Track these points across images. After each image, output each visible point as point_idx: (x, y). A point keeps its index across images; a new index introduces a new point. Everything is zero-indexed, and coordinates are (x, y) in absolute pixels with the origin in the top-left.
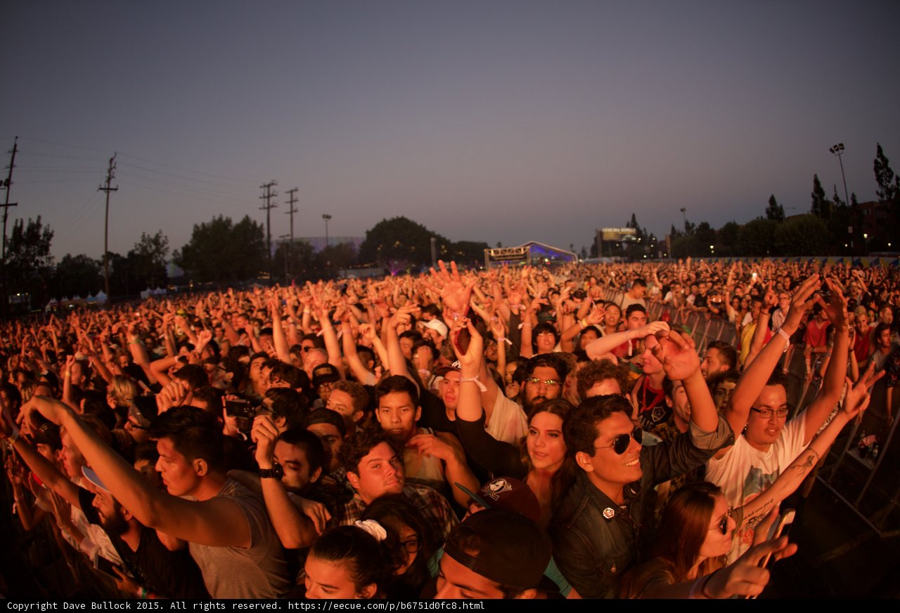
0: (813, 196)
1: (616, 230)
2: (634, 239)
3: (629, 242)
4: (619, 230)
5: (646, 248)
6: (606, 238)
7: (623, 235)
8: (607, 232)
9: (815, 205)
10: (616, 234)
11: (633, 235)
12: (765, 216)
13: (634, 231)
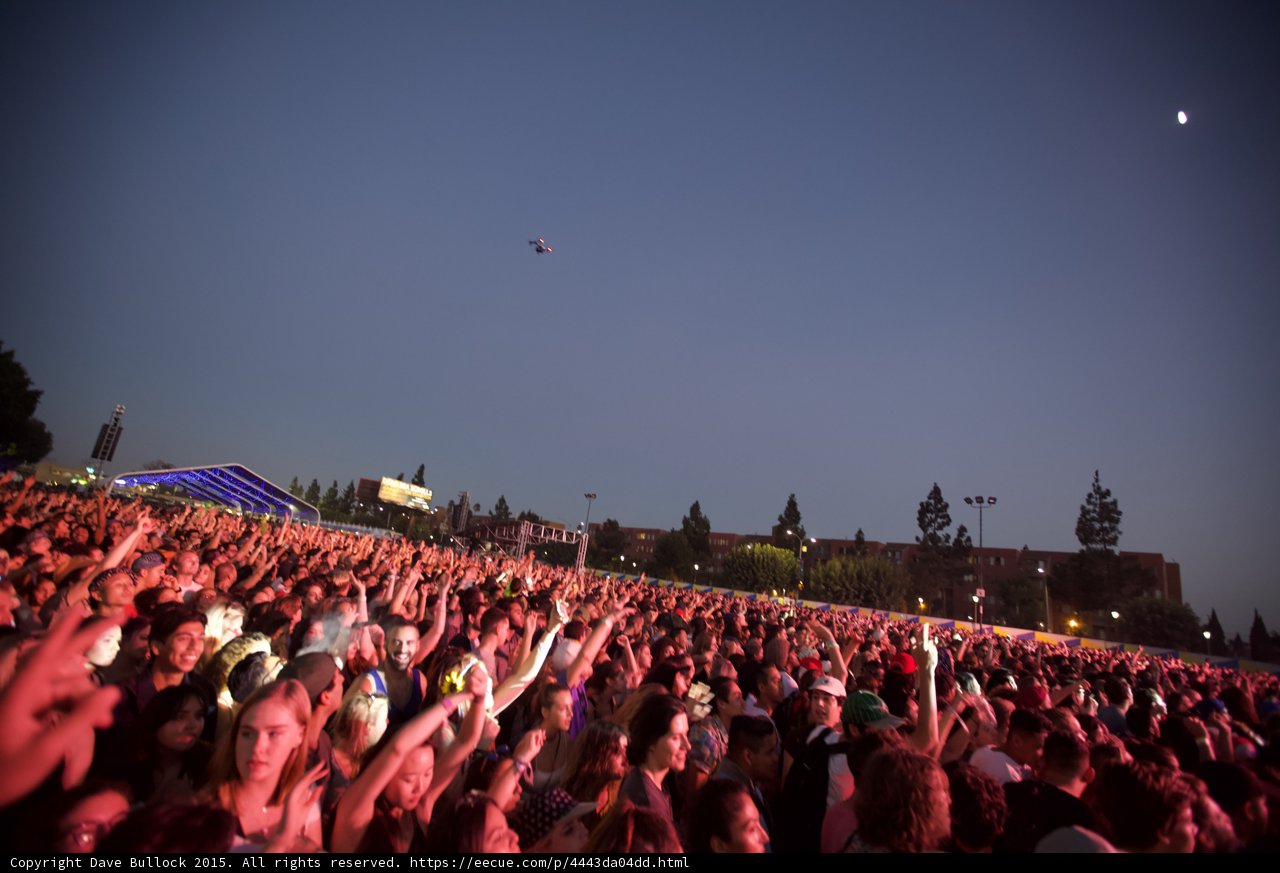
1: (403, 486)
2: (426, 507)
3: (417, 511)
4: (407, 487)
6: (380, 493)
7: (411, 497)
8: (389, 487)
10: (402, 492)
11: (426, 500)
12: (679, 526)
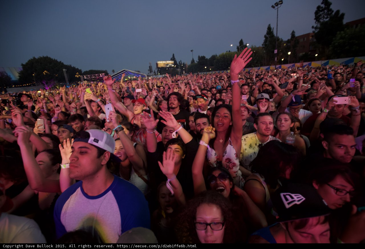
0: (265, 36)
1: (164, 62)
2: (173, 66)
3: (170, 67)
4: (165, 62)
5: (179, 70)
6: (159, 66)
7: (167, 64)
8: (160, 63)
9: (265, 41)
10: (164, 64)
11: (172, 64)
13: (173, 62)
